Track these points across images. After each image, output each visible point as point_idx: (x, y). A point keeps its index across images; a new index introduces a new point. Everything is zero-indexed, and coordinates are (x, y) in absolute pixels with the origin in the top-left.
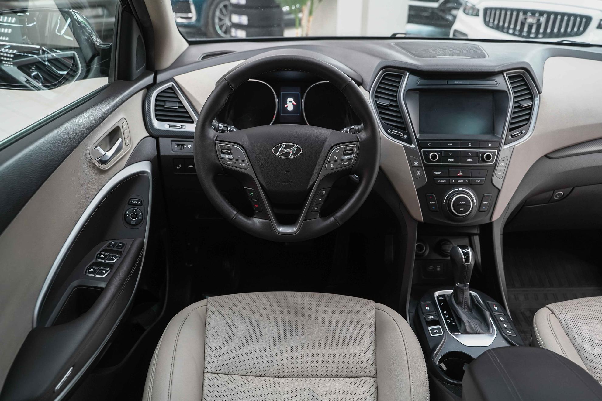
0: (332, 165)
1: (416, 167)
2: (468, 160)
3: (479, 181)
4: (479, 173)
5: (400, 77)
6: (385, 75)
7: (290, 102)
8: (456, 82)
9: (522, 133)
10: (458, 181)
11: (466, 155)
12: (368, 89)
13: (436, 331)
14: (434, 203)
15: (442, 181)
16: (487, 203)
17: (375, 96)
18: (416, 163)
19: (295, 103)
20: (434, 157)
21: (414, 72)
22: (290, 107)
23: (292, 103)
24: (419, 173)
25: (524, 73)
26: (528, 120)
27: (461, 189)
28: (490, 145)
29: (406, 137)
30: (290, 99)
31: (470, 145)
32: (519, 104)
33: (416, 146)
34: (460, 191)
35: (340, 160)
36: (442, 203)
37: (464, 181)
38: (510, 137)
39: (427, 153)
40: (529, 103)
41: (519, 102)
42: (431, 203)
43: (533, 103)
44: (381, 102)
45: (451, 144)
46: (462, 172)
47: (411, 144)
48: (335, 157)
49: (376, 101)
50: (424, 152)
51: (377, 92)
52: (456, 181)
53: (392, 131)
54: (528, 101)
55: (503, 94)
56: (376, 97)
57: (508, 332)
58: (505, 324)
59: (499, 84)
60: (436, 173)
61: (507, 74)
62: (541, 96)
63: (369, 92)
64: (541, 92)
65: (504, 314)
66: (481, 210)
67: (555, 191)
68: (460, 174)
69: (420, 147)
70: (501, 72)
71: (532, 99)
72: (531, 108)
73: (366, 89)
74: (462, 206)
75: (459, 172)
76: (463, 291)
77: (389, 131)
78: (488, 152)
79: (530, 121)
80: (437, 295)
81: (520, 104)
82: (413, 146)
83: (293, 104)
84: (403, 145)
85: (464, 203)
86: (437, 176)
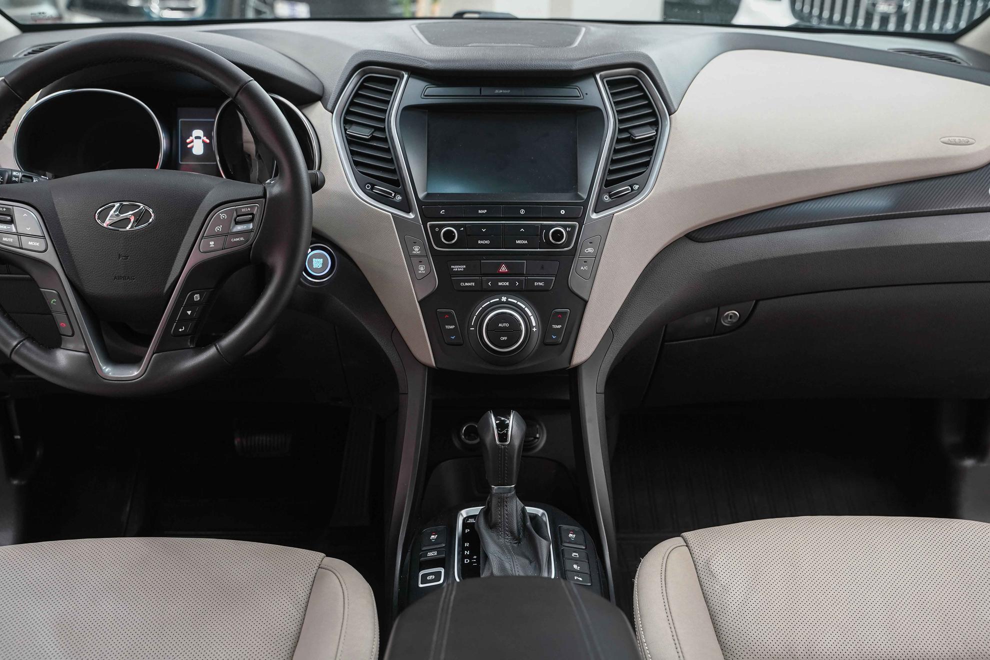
0: (212, 243)
1: (416, 256)
2: (518, 242)
3: (541, 284)
4: (542, 268)
5: (392, 83)
6: (364, 81)
7: (197, 138)
8: (497, 91)
9: (632, 190)
10: (500, 284)
11: (515, 232)
12: (330, 106)
13: (430, 578)
14: (453, 327)
15: (467, 284)
16: (559, 326)
17: (345, 119)
18: (416, 250)
19: (208, 141)
20: (449, 235)
21: (417, 72)
22: (198, 148)
23: (201, 141)
24: (422, 269)
25: (638, 74)
26: (647, 164)
27: (504, 299)
28: (563, 212)
29: (399, 198)
30: (198, 132)
31: (522, 212)
32: (630, 133)
33: (416, 216)
34: (503, 303)
35: (227, 234)
36: (468, 329)
37: (512, 283)
38: (606, 198)
39: (437, 229)
40: (649, 133)
41: (630, 131)
42: (448, 327)
43: (657, 131)
44: (355, 131)
45: (486, 211)
46: (507, 266)
47: (408, 212)
48: (219, 229)
49: (346, 130)
50: (431, 226)
51: (348, 112)
52: (495, 283)
53: (372, 188)
54: (649, 128)
55: (594, 114)
56: (346, 122)
57: (576, 578)
58: (576, 564)
59: (585, 95)
60: (456, 268)
61: (602, 78)
62: (673, 121)
63: (333, 113)
64: (673, 111)
65: (584, 548)
66: (548, 341)
67: (722, 309)
68: (504, 269)
69: (425, 218)
70: (589, 73)
71: (655, 124)
72: (652, 142)
73: (326, 108)
74: (504, 331)
75: (500, 265)
76: (503, 501)
77: (368, 187)
78: (558, 226)
79: (651, 165)
80: (465, 516)
81: (631, 135)
82: (411, 216)
83: (203, 141)
84: (392, 213)
85: (507, 325)
86: (458, 273)
